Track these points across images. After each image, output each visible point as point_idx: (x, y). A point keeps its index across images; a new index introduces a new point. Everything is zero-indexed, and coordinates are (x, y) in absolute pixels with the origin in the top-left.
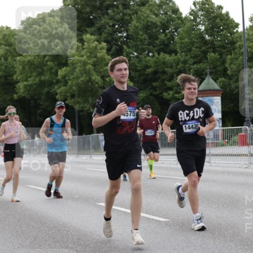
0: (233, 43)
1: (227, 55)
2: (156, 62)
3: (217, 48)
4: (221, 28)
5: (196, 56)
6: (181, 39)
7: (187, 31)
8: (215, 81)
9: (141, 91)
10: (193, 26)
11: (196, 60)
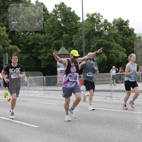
0: (77, 28)
1: (73, 35)
2: (34, 38)
3: (68, 31)
4: (70, 20)
5: (56, 35)
6: (48, 25)
7: (51, 21)
8: (67, 49)
9: (25, 55)
10: (55, 18)
11: (56, 37)
